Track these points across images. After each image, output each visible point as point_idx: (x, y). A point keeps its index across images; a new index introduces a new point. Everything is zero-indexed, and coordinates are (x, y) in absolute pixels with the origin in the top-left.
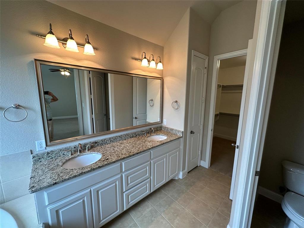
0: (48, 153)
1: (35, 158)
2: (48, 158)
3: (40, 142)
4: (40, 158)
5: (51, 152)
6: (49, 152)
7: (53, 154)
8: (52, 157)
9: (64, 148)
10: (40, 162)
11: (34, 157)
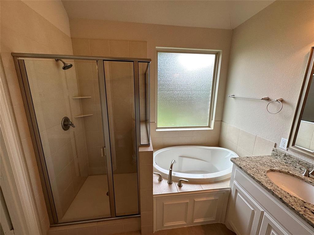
0: (285, 155)
1: (274, 152)
2: (283, 160)
3: (285, 141)
4: (277, 155)
5: (289, 156)
6: (287, 154)
7: (289, 159)
8: (288, 162)
9: (305, 162)
10: (276, 158)
11: (274, 150)
